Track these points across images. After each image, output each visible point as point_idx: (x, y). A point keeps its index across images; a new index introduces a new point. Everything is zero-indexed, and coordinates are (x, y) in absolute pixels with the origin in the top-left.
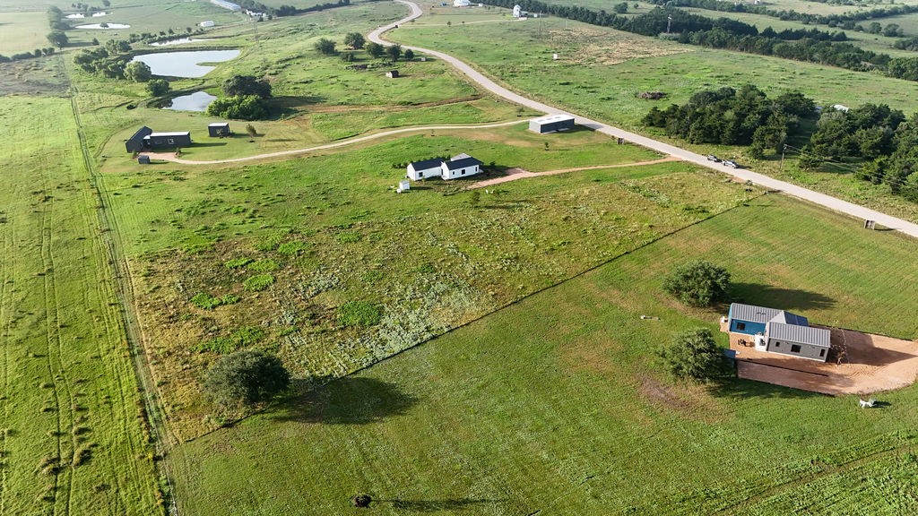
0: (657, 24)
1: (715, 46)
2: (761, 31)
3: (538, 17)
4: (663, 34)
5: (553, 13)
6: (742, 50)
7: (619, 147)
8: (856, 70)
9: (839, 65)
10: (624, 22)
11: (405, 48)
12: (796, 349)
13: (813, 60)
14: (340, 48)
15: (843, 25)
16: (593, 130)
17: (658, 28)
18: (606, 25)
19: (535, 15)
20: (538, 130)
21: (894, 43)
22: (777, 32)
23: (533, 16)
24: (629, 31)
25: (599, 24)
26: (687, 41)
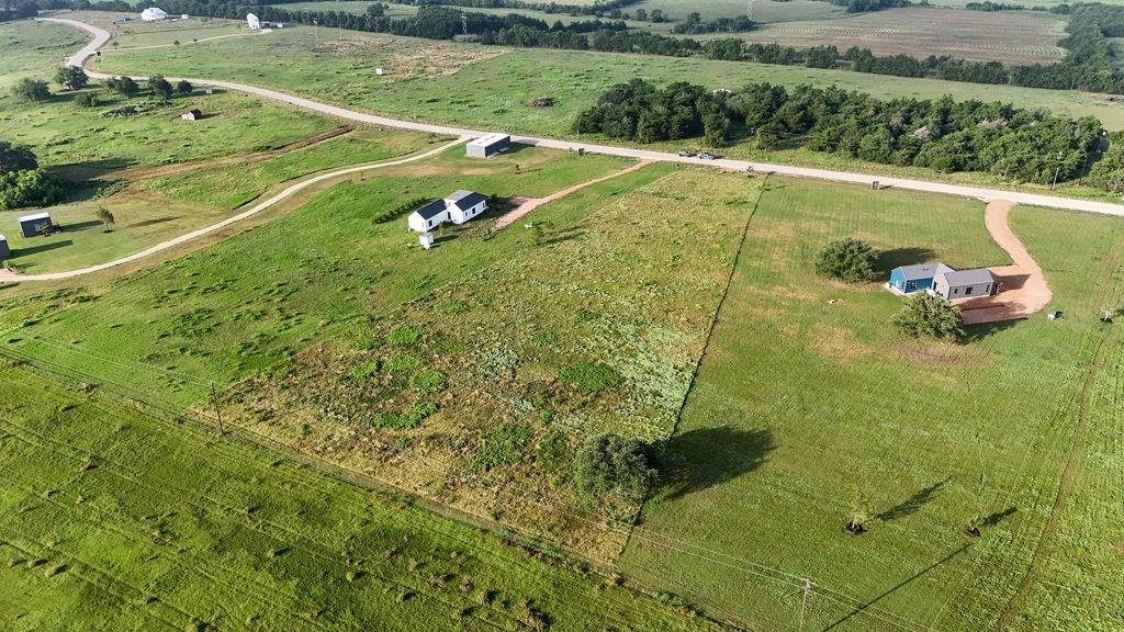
0: (448, 25)
1: (526, 45)
2: (551, 26)
3: (284, 27)
4: (458, 37)
5: (300, 21)
6: (556, 47)
7: (582, 158)
8: (680, 56)
9: (661, 53)
10: (404, 26)
11: (173, 80)
12: (969, 291)
13: (633, 51)
14: (54, 88)
15: (609, 14)
16: (533, 146)
17: (451, 30)
18: (380, 31)
19: (280, 25)
20: (482, 154)
21: (673, 28)
22: (565, 26)
23: (276, 27)
24: (415, 36)
25: (372, 30)
26: (491, 42)
